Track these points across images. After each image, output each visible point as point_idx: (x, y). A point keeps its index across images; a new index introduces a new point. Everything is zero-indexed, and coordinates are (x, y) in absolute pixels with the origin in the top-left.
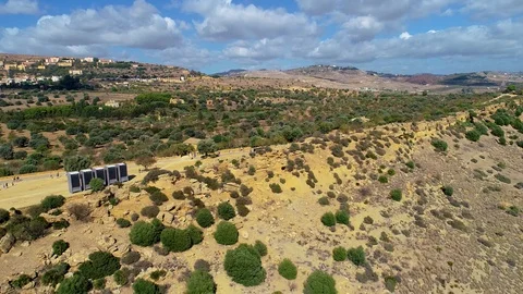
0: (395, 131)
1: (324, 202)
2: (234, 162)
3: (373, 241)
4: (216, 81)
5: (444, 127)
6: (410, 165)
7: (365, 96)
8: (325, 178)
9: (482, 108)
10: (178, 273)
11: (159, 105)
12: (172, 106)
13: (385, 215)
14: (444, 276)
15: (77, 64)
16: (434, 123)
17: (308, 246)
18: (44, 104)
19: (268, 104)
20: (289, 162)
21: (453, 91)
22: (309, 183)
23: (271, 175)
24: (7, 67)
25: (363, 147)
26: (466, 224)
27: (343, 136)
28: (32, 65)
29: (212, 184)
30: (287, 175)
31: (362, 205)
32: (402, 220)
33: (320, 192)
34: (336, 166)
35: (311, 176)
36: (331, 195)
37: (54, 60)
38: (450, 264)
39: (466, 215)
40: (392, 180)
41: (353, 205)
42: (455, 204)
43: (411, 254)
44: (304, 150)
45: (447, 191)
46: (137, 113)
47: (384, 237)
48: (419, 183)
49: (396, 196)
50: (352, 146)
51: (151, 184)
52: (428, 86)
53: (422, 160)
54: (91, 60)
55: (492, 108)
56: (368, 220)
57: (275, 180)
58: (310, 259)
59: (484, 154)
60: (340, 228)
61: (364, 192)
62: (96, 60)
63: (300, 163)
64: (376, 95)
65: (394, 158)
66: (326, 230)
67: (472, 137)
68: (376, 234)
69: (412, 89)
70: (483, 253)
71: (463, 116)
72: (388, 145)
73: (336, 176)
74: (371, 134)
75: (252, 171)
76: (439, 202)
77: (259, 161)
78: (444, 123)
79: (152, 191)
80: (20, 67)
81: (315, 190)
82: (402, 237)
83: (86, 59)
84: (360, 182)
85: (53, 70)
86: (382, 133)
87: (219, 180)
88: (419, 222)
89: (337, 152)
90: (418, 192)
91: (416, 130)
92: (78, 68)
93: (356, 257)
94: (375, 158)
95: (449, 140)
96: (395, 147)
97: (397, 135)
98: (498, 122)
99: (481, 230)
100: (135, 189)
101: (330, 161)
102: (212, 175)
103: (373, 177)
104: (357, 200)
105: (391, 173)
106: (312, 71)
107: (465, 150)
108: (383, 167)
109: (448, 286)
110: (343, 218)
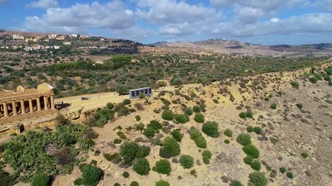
0: (271, 76)
1: (239, 108)
2: (196, 88)
3: (264, 125)
4: (153, 49)
5: (297, 75)
6: (280, 93)
7: (246, 58)
8: (238, 98)
9: (320, 65)
10: (186, 130)
11: (126, 63)
12: (133, 64)
13: (269, 115)
14: (298, 141)
15: (68, 38)
16: (292, 73)
17: (235, 125)
18: (58, 62)
19: (188, 63)
20: (221, 89)
21: (301, 56)
22: (231, 99)
23: (213, 95)
24: (27, 40)
25: (255, 83)
26: (309, 120)
27: (245, 78)
28: (41, 39)
29: (187, 98)
30: (221, 96)
31: (257, 110)
32: (277, 117)
33: (236, 104)
34: (243, 92)
35: (232, 96)
36: (242, 105)
37: (54, 36)
38: (301, 136)
39: (309, 117)
40: (271, 100)
41: (253, 110)
42: (304, 112)
43: (282, 132)
44: (226, 84)
45: (299, 106)
46: (116, 68)
47: (269, 124)
48: (285, 101)
49: (273, 107)
50: (250, 83)
51: (161, 97)
52: (285, 53)
53: (286, 91)
54: (76, 36)
55: (325, 66)
56: (261, 117)
57: (215, 98)
58: (236, 130)
59: (320, 90)
60: (248, 120)
61: (258, 105)
62: (79, 36)
63: (226, 90)
64: (253, 58)
65: (272, 90)
66: (242, 120)
67: (313, 81)
68: (266, 123)
69: (275, 54)
70: (317, 133)
71: (308, 70)
72: (268, 83)
73: (243, 97)
74: (259, 77)
75: (204, 93)
76: (296, 111)
77: (206, 88)
78: (297, 73)
79: (163, 100)
80: (35, 40)
81: (234, 103)
82: (278, 125)
83: (73, 35)
84: (256, 100)
85: (54, 42)
86: (264, 77)
87: (190, 96)
88: (286, 119)
89: (242, 86)
90: (284, 106)
91: (282, 76)
92: (69, 41)
93: (258, 131)
94: (262, 89)
95: (300, 82)
96: (271, 84)
97: (272, 78)
98: (328, 73)
99: (317, 124)
100: (156, 99)
101: (240, 90)
102: (187, 94)
103: (261, 98)
104: (254, 108)
105: (270, 96)
106: (210, 42)
107: (309, 87)
108: (266, 93)
109: (300, 144)
110: (250, 115)
